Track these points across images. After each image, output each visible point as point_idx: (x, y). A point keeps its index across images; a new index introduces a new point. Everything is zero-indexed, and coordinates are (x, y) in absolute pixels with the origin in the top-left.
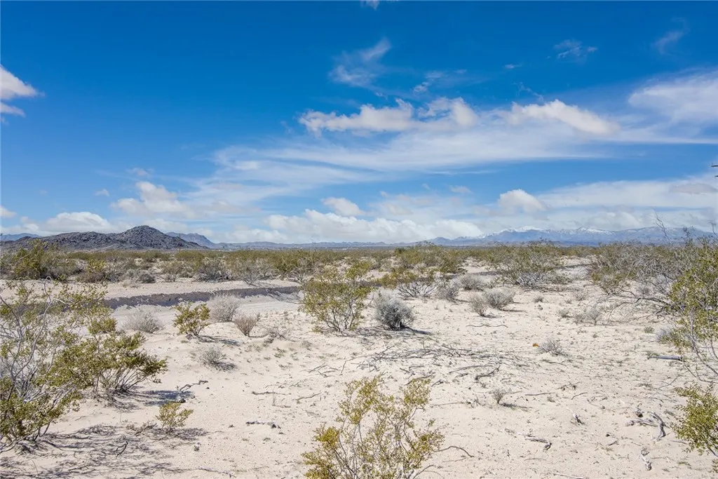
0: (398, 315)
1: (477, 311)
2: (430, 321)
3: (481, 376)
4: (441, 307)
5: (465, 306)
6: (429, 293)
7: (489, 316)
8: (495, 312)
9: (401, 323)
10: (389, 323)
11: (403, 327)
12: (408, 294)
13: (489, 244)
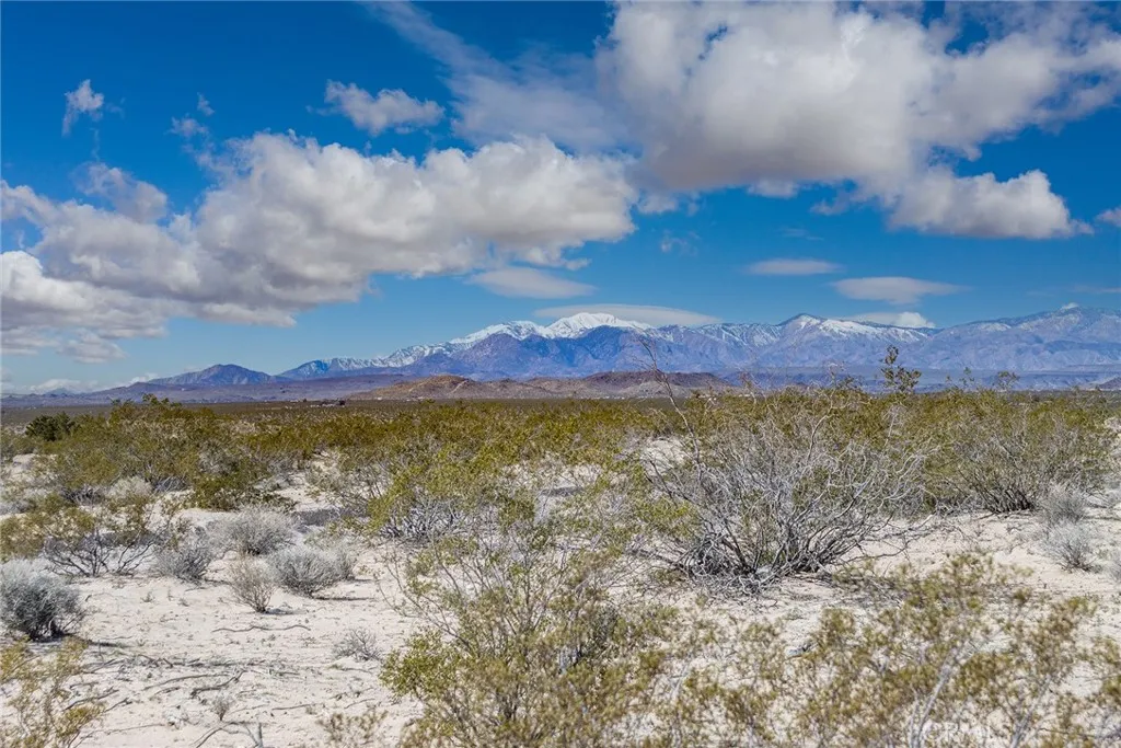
0: (48, 605)
1: (248, 601)
2: (128, 625)
3: (203, 690)
4: (161, 597)
5: (224, 591)
6: (132, 565)
7: (277, 612)
8: (297, 601)
9: (53, 626)
10: (24, 627)
11: (58, 634)
12: (75, 571)
13: (432, 388)
